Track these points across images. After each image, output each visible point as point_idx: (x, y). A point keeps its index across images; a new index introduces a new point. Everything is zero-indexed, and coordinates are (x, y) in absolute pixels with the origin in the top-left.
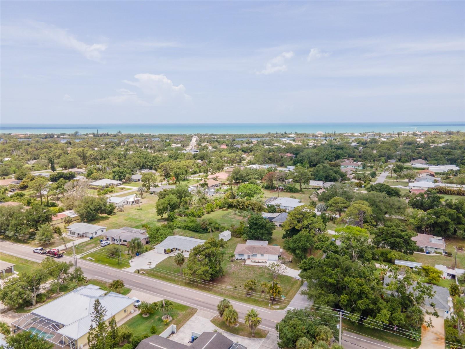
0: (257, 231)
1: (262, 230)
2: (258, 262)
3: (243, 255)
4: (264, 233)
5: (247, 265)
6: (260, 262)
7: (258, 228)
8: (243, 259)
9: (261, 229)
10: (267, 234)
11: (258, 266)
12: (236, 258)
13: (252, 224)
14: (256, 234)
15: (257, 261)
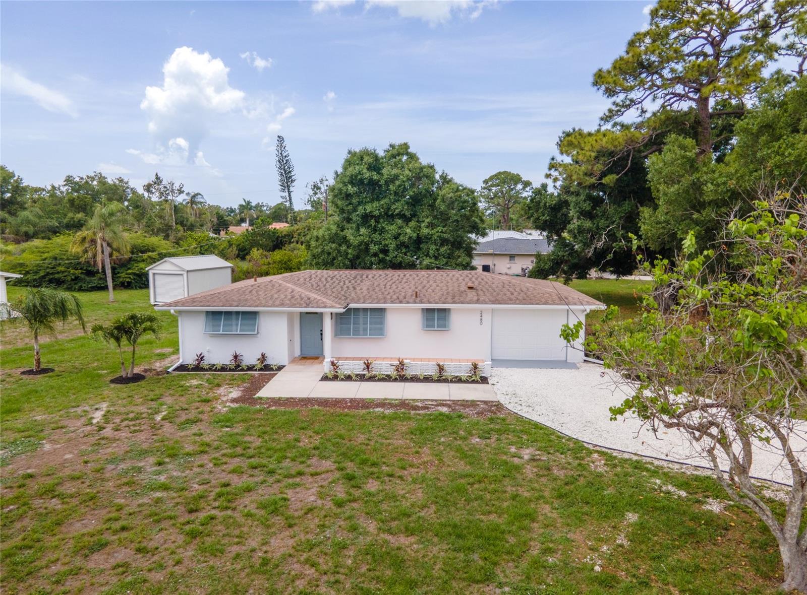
0: (382, 231)
1: (413, 223)
2: (401, 376)
3: (254, 315)
4: (428, 238)
5: (277, 401)
6: (414, 379)
7: (390, 216)
8: (250, 357)
9: (407, 220)
10: (444, 242)
11: (403, 404)
12: (187, 356)
13: (351, 189)
14: (374, 248)
15: (384, 367)
